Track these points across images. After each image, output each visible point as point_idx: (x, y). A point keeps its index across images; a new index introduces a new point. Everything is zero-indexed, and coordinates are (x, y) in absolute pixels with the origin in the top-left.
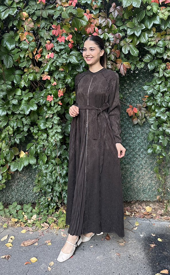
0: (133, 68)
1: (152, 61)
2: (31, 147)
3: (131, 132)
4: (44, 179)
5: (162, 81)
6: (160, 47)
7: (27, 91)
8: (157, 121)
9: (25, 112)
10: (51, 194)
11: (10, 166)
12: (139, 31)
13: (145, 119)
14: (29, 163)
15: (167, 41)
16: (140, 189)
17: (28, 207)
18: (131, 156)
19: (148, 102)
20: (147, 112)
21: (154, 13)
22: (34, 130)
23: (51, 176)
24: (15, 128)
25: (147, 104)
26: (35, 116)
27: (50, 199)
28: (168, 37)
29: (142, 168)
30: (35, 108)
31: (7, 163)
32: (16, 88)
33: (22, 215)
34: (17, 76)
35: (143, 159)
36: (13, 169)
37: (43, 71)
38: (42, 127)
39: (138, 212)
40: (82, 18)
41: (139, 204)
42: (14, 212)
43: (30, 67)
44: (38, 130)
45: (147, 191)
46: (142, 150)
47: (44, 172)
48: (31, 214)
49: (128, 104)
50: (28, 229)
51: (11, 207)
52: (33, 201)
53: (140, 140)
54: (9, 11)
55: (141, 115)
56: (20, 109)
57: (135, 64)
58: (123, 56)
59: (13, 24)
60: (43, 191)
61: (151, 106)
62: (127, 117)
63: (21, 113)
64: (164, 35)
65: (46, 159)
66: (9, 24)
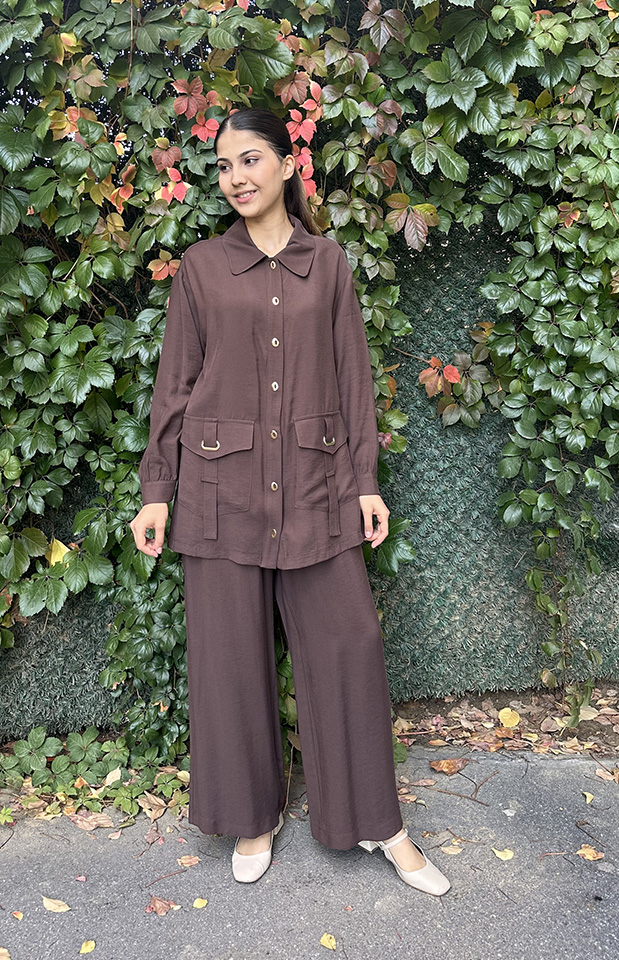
0: (445, 227)
1: (509, 200)
2: (91, 522)
3: (437, 452)
4: (142, 635)
5: (546, 270)
6: (541, 150)
7: (72, 320)
8: (532, 406)
9: (69, 396)
10: (169, 688)
12: (467, 95)
13: (482, 406)
14: (89, 582)
15: (560, 129)
16: (474, 651)
17: (87, 745)
19: (497, 342)
20: (490, 379)
21: (517, 32)
22: (101, 462)
23: (168, 623)
24: (28, 456)
25: (495, 350)
26: (102, 413)
27: (167, 708)
28: (561, 115)
29: (478, 578)
30: (107, 379)
31: (7, 587)
33: (69, 775)
35: (479, 544)
36: (28, 608)
38: (131, 443)
39: (476, 731)
40: (270, 51)
41: (471, 705)
42: (38, 765)
43: (96, 233)
44: (116, 462)
45: (500, 655)
46: (475, 514)
47: (143, 609)
49: (421, 357)
51: (22, 749)
53: (466, 479)
54: (12, 30)
55: (469, 389)
56: (53, 387)
57: (450, 213)
58: (407, 184)
60: (136, 682)
61: (508, 355)
62: (419, 402)
63: (56, 400)
64: (546, 111)
65: (150, 563)
66: (8, 79)
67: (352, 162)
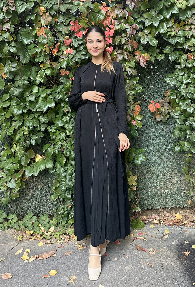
0: (153, 60)
1: (172, 52)
2: (48, 147)
4: (63, 184)
5: (184, 73)
6: (181, 37)
7: (44, 88)
8: (183, 115)
9: (42, 109)
10: (71, 200)
11: (25, 171)
12: (157, 22)
13: (168, 116)
14: (46, 167)
15: (187, 31)
16: (168, 194)
17: (45, 219)
18: (156, 157)
19: (171, 95)
20: (170, 108)
21: (171, 3)
22: (52, 129)
23: (71, 179)
24: (31, 128)
25: (171, 98)
26: (52, 116)
27: (70, 206)
28: (187, 28)
29: (168, 171)
30: (53, 105)
31: (22, 168)
32: (32, 85)
33: (38, 227)
34: (33, 72)
35: (169, 160)
36: (28, 174)
37: (60, 67)
38: (60, 124)
39: (168, 220)
40: (99, 12)
41: (167, 212)
42: (29, 224)
43: (47, 62)
44: (56, 130)
45: (176, 196)
46: (167, 150)
47: (63, 175)
48: (48, 225)
49: (150, 101)
50: (45, 242)
51: (25, 219)
52: (50, 213)
53: (164, 139)
54: (26, 5)
55: (163, 111)
56: (37, 106)
57: (155, 56)
58: (142, 48)
59: (30, 19)
60: (61, 199)
61: (175, 99)
62: (149, 115)
63: (38, 110)
64: (183, 27)
65: (64, 161)
66: (25, 19)
67: (124, 41)
